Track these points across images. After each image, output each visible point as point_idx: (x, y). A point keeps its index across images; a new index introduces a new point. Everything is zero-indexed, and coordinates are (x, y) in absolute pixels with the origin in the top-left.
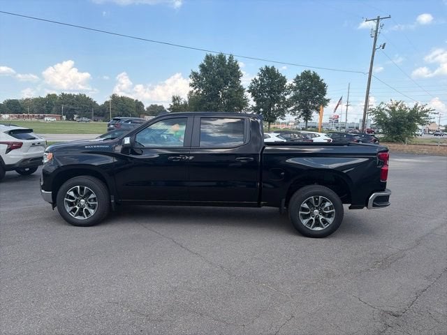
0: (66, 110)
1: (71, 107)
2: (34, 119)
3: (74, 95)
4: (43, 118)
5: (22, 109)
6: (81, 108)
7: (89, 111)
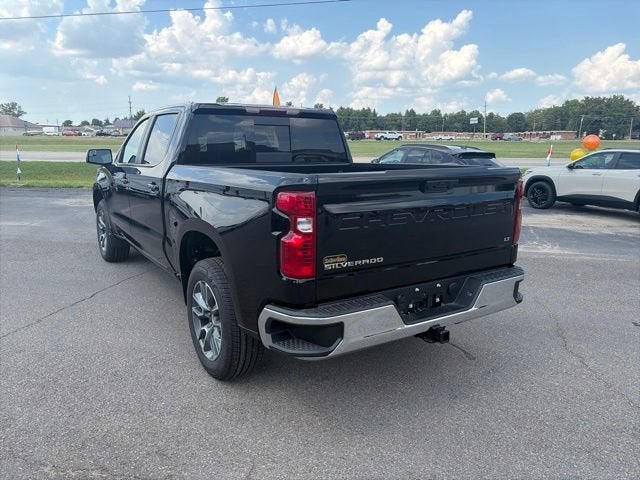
0: (587, 122)
1: (596, 118)
2: (536, 139)
3: (604, 98)
4: (548, 136)
5: (526, 125)
6: (612, 118)
7: (625, 123)
